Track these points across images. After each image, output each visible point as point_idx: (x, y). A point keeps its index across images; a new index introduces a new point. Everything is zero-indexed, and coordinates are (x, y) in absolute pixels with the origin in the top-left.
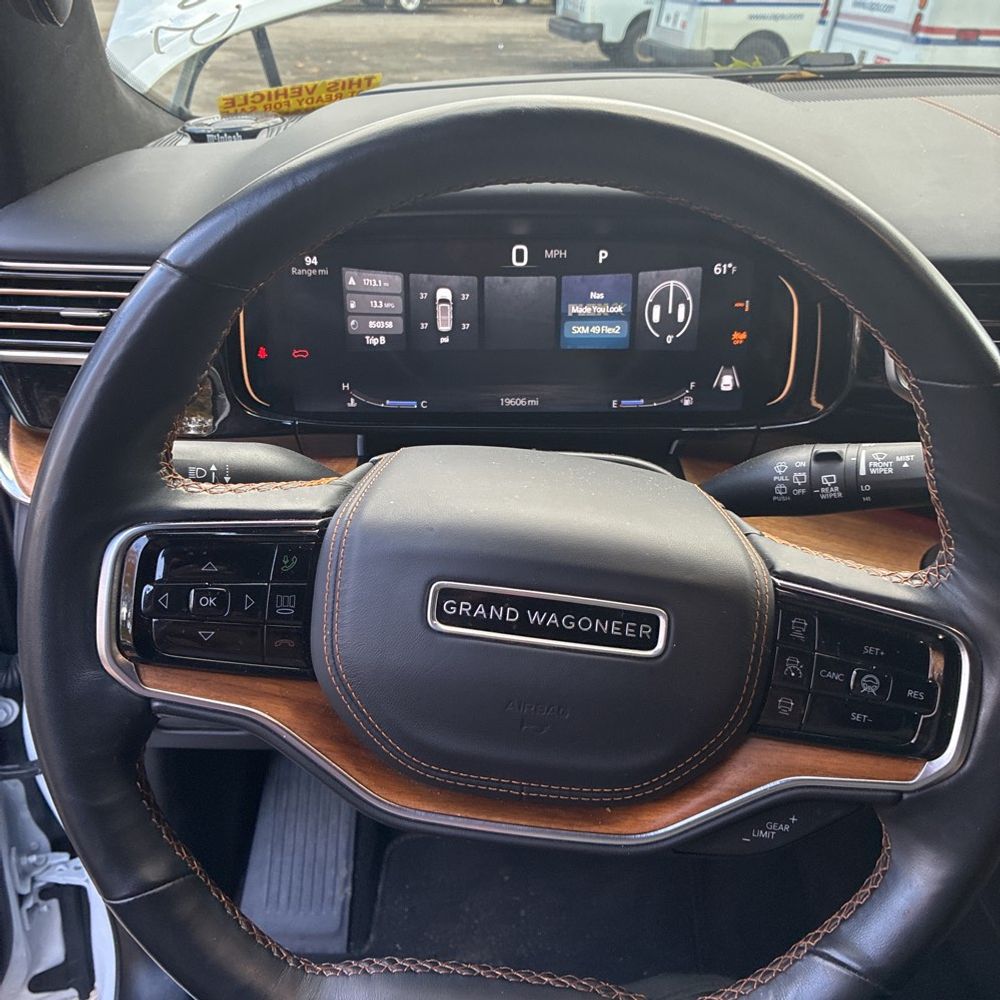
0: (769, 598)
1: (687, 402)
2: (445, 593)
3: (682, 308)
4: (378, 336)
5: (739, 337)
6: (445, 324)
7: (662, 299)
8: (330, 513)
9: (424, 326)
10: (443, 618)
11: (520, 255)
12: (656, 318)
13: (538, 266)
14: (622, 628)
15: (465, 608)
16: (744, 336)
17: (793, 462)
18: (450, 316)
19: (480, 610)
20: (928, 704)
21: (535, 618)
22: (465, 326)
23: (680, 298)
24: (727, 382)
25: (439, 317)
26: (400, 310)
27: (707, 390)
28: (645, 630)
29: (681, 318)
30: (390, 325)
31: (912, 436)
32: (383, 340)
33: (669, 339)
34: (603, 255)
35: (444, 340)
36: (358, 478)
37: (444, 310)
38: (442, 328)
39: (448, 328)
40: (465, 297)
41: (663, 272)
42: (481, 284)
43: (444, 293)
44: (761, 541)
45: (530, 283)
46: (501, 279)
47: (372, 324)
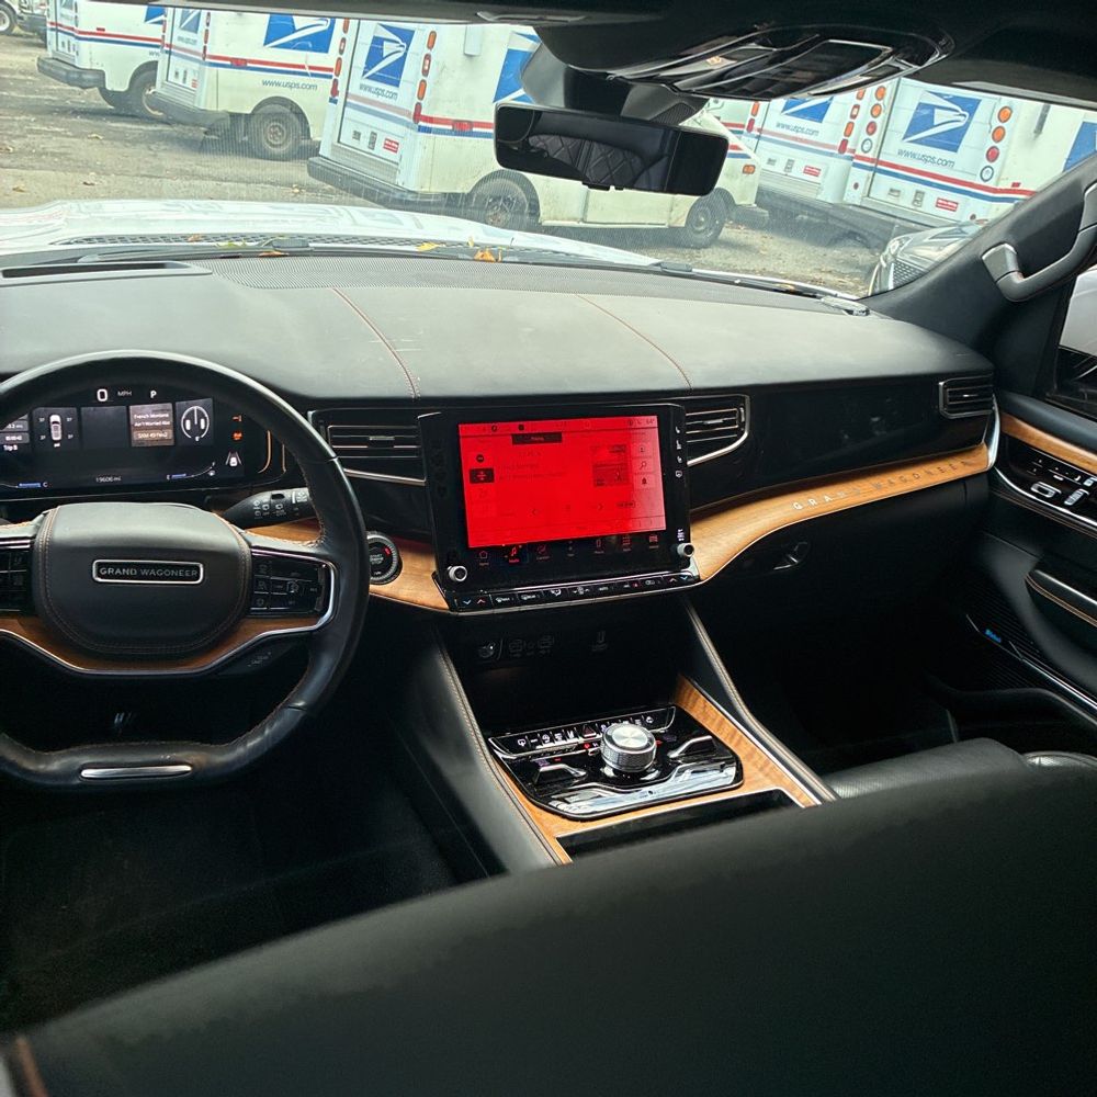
0: (248, 556)
1: (212, 474)
2: (99, 565)
3: (202, 421)
4: (12, 445)
5: (237, 436)
6: (57, 435)
7: (190, 416)
8: (34, 537)
9: (43, 437)
10: (99, 575)
11: (102, 395)
12: (188, 427)
13: (114, 400)
14: (184, 573)
15: (110, 571)
16: (240, 435)
17: (262, 499)
18: (60, 432)
19: (118, 571)
20: (320, 592)
21: (145, 572)
22: (70, 436)
23: (201, 416)
24: (234, 461)
25: (53, 432)
26: (27, 429)
27: (222, 466)
28: (194, 573)
29: (203, 427)
30: (20, 438)
31: (302, 486)
32: (16, 447)
33: (197, 439)
34: (153, 394)
35: (57, 445)
36: (41, 521)
37: (56, 428)
38: (55, 438)
39: (59, 438)
40: (69, 419)
41: (190, 402)
42: (79, 411)
43: (55, 418)
44: (245, 535)
45: (110, 410)
46: (92, 408)
47: (8, 438)
